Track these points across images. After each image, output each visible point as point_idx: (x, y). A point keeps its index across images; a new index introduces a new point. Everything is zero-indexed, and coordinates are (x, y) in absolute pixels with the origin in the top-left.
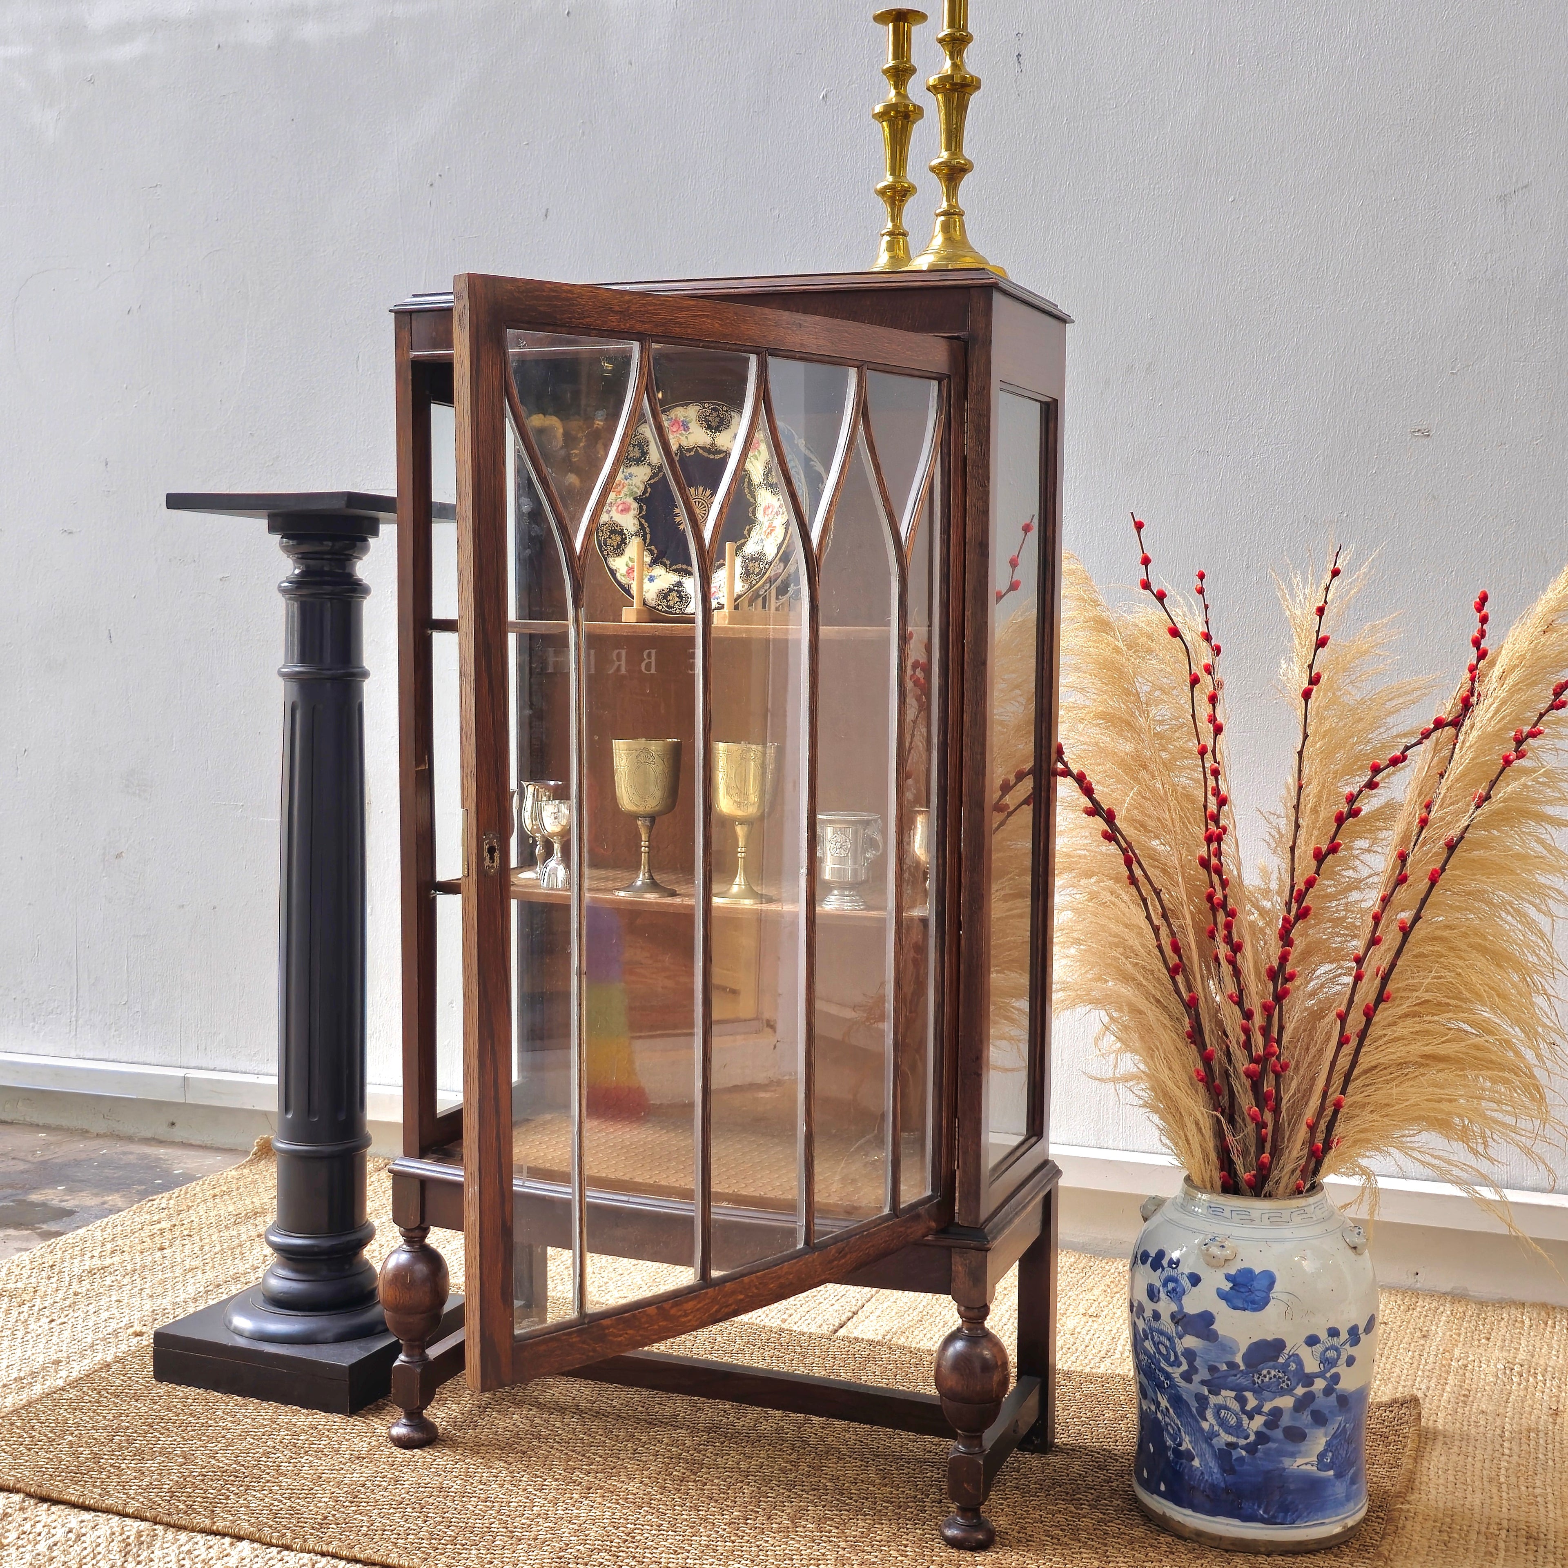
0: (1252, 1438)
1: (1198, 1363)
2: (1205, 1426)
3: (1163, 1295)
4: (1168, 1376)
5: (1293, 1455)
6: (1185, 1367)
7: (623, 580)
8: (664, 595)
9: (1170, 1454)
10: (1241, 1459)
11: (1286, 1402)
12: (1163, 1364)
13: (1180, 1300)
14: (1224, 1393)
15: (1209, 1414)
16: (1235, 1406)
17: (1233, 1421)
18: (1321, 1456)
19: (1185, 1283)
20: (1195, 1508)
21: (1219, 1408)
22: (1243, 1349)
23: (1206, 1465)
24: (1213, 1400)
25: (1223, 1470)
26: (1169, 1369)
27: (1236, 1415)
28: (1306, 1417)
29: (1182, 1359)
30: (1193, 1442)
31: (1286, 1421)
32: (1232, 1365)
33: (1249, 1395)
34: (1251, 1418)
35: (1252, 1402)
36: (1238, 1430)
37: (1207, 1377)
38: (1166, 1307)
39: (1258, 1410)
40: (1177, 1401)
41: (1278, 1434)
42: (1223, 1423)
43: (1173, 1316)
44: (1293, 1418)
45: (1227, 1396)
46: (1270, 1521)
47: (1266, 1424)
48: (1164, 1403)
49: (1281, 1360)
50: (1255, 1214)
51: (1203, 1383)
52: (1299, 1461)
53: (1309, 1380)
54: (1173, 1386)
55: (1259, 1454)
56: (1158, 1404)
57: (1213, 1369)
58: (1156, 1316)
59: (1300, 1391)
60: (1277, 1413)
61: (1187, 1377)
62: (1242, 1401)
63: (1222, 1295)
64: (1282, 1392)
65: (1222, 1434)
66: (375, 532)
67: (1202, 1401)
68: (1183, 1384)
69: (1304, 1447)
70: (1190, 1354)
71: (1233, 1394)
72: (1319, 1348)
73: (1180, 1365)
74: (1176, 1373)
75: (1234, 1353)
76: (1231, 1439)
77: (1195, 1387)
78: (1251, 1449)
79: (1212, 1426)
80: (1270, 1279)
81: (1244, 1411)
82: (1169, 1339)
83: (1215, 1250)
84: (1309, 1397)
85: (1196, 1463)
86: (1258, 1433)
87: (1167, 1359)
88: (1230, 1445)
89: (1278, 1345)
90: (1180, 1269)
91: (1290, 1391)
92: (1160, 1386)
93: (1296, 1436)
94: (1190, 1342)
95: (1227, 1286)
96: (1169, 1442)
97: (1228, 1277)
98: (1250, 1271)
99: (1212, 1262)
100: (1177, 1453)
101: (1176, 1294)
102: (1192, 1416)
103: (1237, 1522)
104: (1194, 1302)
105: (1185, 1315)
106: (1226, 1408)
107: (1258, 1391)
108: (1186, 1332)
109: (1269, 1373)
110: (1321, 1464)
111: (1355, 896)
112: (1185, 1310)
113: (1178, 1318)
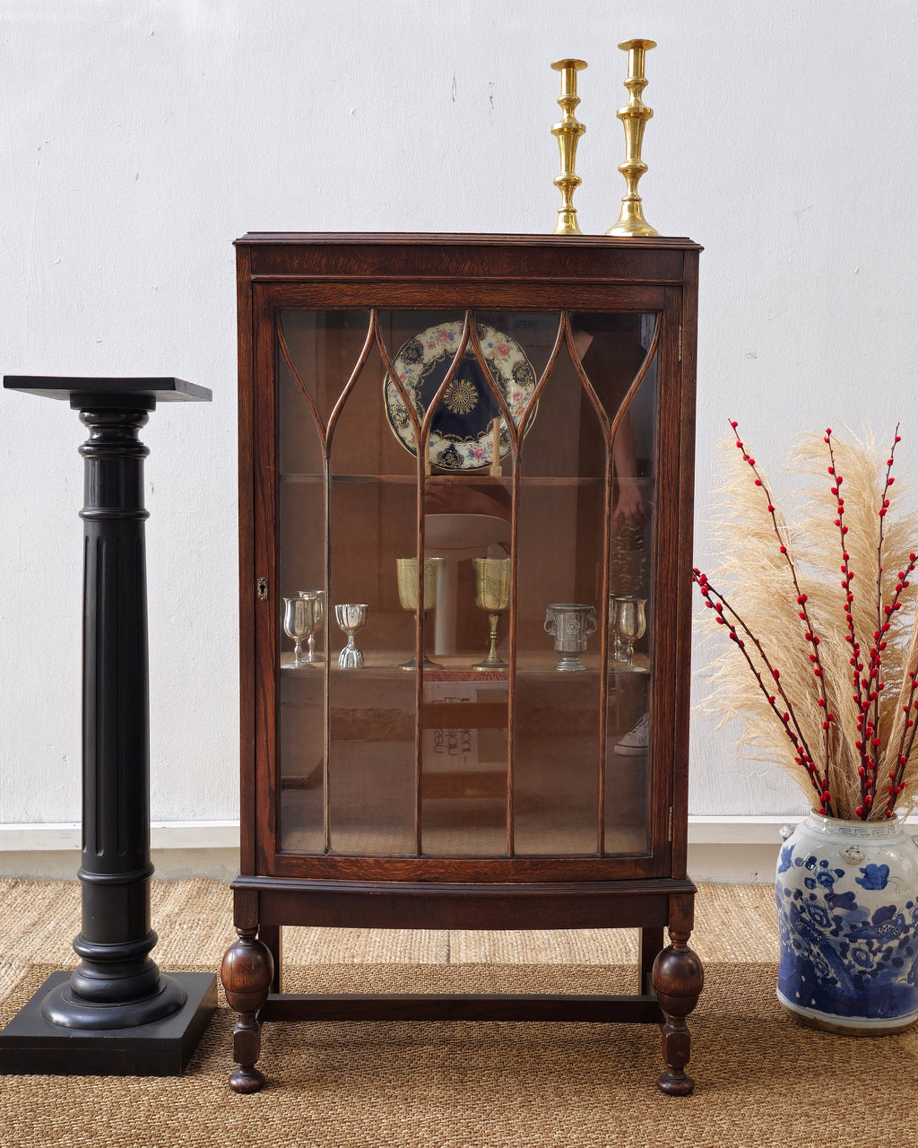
0: (875, 967)
1: (843, 924)
2: (846, 962)
3: (817, 884)
4: (820, 933)
5: (896, 975)
6: (834, 927)
7: (411, 445)
8: (443, 456)
9: (819, 981)
10: (868, 979)
11: (895, 943)
12: (817, 927)
13: (831, 886)
14: (859, 941)
15: (849, 955)
16: (866, 948)
17: (864, 958)
18: (910, 974)
19: (835, 876)
20: (838, 1013)
21: (855, 950)
22: (872, 913)
23: (846, 986)
24: (852, 946)
25: (856, 987)
26: (822, 929)
27: (866, 954)
28: (904, 952)
29: (833, 923)
30: (838, 973)
31: (894, 955)
32: (865, 924)
33: (874, 941)
34: (875, 955)
35: (876, 945)
36: (867, 963)
37: (849, 932)
38: (820, 891)
39: (879, 950)
40: (826, 948)
41: (890, 963)
42: (857, 959)
43: (826, 896)
44: (898, 953)
45: (861, 942)
46: (884, 1016)
47: (884, 958)
48: (816, 949)
49: (894, 918)
50: (870, 831)
51: (846, 936)
52: (900, 978)
53: (906, 929)
54: (824, 938)
55: (878, 977)
56: (811, 952)
57: (853, 927)
58: (813, 897)
59: (902, 936)
60: (890, 950)
61: (835, 933)
62: (870, 944)
63: (859, 881)
64: (894, 937)
65: (857, 966)
66: (153, 408)
67: (845, 947)
68: (832, 937)
69: (902, 970)
70: (838, 919)
71: (865, 941)
72: (913, 909)
73: (830, 926)
74: (827, 931)
75: (867, 916)
76: (862, 968)
77: (841, 938)
78: (874, 973)
79: (850, 962)
80: (886, 870)
81: (871, 951)
82: (823, 910)
83: (854, 854)
84: (907, 938)
85: (839, 985)
86: (879, 964)
87: (820, 923)
88: (860, 972)
89: (893, 909)
90: (829, 867)
91: (897, 937)
92: (814, 941)
93: (899, 963)
94: (839, 911)
95: (862, 876)
96: (819, 974)
97: (862, 870)
98: (874, 866)
99: (852, 862)
100: (825, 980)
101: (829, 882)
102: (838, 957)
103: (865, 1019)
104: (840, 887)
105: (836, 896)
106: (860, 950)
107: (879, 938)
108: (835, 906)
109: (887, 927)
110: (910, 980)
111: (898, 639)
112: (835, 892)
113: (831, 897)
